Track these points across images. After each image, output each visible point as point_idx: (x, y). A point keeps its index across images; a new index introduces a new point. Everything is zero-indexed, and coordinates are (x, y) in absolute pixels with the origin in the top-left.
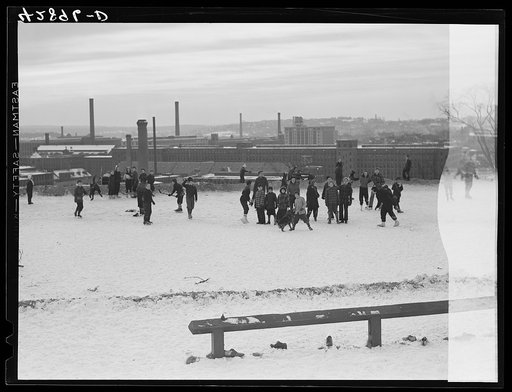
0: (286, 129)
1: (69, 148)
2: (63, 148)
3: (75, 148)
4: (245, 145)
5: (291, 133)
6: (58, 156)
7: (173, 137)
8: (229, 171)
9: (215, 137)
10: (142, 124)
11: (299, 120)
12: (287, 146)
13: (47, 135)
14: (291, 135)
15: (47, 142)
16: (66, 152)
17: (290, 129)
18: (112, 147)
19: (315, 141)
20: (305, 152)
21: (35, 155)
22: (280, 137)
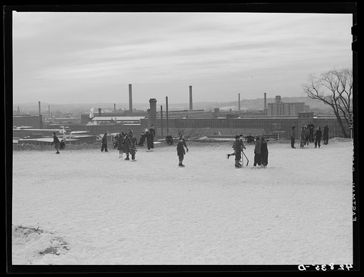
0: (269, 104)
1: (114, 118)
2: (109, 118)
3: (118, 118)
5: (272, 107)
6: (106, 124)
7: (187, 111)
8: (220, 134)
9: (217, 110)
10: (153, 102)
11: (278, 98)
12: (269, 116)
13: (100, 110)
14: (272, 109)
15: (100, 115)
16: (112, 121)
17: (272, 104)
18: (143, 118)
19: (289, 114)
20: (275, 121)
21: (90, 124)
22: (265, 110)
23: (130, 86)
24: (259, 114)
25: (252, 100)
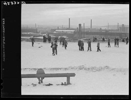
0: (120, 27)
1: (63, 31)
2: (62, 30)
3: (65, 31)
4: (108, 31)
6: (61, 33)
7: (90, 29)
9: (101, 29)
11: (123, 25)
12: (119, 32)
13: (58, 27)
14: (121, 29)
15: (58, 29)
17: (121, 27)
18: (74, 31)
19: (127, 31)
20: (123, 33)
21: (55, 32)
22: (118, 29)
23: (69, 19)
24: (115, 31)
25: (113, 25)
